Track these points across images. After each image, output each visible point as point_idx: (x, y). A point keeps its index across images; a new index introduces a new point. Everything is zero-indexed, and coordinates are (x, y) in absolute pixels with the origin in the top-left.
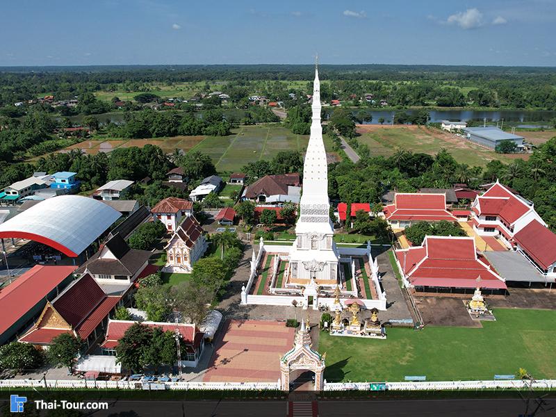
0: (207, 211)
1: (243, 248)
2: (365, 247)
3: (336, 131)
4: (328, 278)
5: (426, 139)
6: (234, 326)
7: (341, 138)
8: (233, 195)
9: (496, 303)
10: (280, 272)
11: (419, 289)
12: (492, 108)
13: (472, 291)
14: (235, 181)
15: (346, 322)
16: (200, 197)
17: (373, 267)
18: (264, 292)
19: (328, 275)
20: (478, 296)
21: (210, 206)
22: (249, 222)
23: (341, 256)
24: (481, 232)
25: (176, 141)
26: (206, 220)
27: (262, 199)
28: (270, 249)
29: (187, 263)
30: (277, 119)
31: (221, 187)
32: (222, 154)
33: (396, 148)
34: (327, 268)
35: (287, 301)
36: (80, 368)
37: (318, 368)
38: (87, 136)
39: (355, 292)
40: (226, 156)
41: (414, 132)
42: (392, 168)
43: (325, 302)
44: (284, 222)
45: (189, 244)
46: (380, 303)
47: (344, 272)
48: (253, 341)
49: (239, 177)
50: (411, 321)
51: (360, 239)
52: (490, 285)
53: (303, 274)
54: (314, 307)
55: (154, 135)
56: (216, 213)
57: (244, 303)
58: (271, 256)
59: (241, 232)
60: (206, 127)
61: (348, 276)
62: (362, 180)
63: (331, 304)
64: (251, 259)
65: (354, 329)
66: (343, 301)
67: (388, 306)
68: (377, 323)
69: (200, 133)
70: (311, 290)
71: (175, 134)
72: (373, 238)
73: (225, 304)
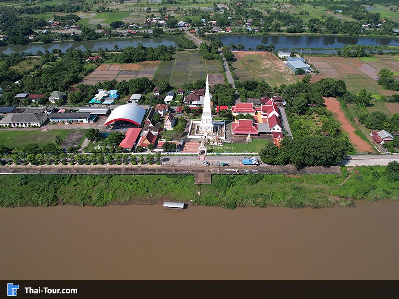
0: (171, 107)
1: (186, 121)
2: (223, 121)
3: (224, 59)
4: (211, 131)
5: (267, 64)
6: (186, 143)
7: (226, 63)
8: (180, 101)
9: (254, 138)
10: (198, 129)
11: (235, 134)
12: (318, 34)
13: (248, 135)
14: (179, 93)
15: (214, 142)
16: (168, 102)
17: (224, 128)
18: (193, 135)
19: (211, 130)
20: (249, 136)
21: (172, 105)
22: (187, 112)
23: (215, 124)
24: (262, 116)
25: (146, 65)
26: (172, 111)
27: (191, 102)
28: (194, 122)
29: (170, 127)
30: (195, 47)
31: (175, 96)
32: (170, 75)
33: (251, 71)
34: (211, 128)
35: (199, 137)
36: (154, 151)
37: (206, 150)
38: (102, 62)
39: (218, 135)
40: (173, 76)
41: (264, 58)
42: (242, 87)
43: (209, 137)
44: (198, 112)
45: (171, 121)
46: (223, 138)
47: (215, 129)
48: (191, 146)
49: (181, 91)
50: (229, 142)
51: (223, 118)
52: (254, 133)
53: (204, 130)
54: (207, 138)
55: (135, 61)
56: (175, 108)
57: (188, 137)
58: (195, 124)
59: (184, 116)
60: (160, 56)
61: (217, 130)
62: (227, 95)
63: (211, 138)
64: (189, 126)
65: (216, 143)
66: (214, 137)
67: (226, 138)
68: (221, 142)
69: (157, 59)
70: (206, 134)
71: (145, 60)
72: (227, 118)
73: (183, 138)
